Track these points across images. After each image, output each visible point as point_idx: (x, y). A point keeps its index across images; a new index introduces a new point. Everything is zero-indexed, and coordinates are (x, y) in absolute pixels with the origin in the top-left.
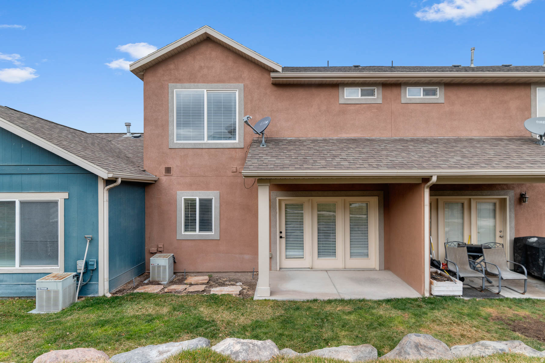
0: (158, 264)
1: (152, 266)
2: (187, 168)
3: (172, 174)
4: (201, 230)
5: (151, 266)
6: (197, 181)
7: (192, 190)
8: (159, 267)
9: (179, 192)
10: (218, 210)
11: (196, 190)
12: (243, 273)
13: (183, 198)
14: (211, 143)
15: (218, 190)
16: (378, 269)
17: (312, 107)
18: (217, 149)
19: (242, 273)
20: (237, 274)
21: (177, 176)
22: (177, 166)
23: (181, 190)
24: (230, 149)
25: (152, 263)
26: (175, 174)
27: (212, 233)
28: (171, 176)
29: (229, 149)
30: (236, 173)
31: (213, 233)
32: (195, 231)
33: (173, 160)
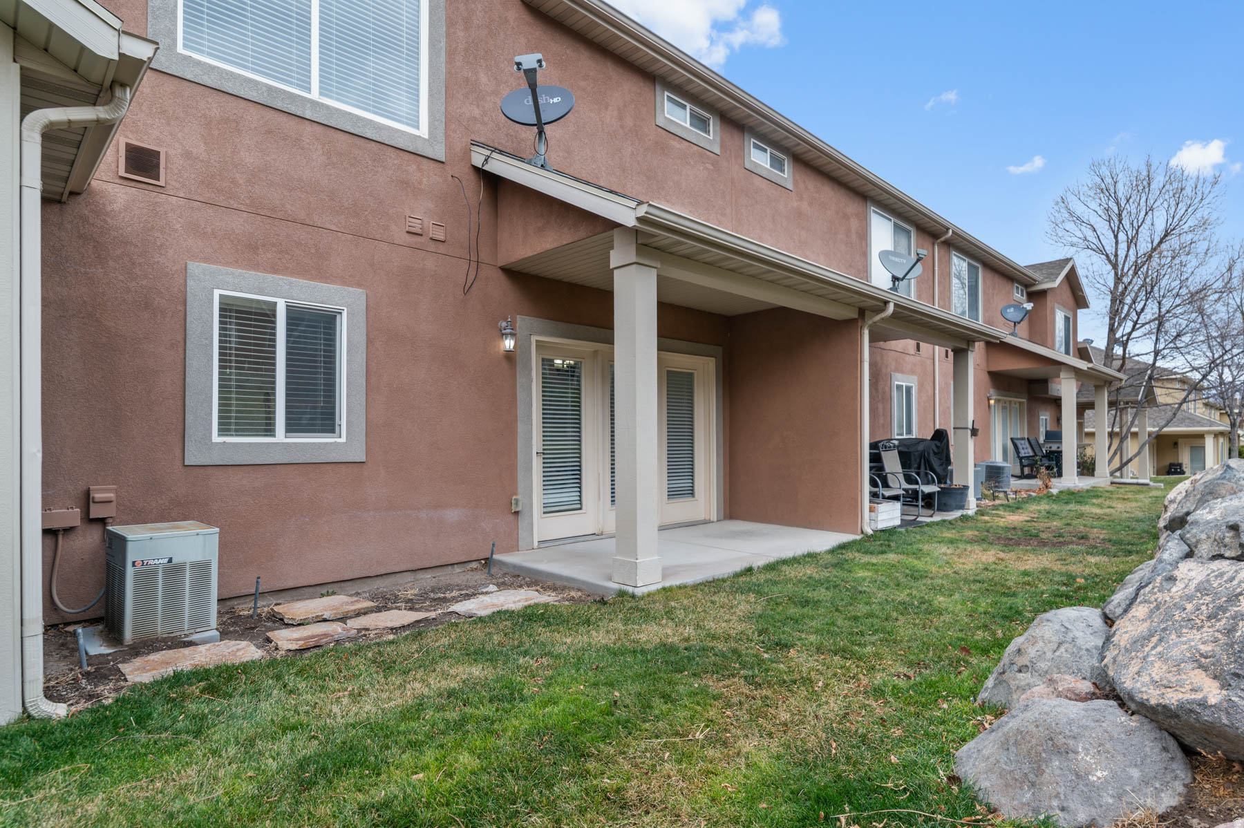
0: (170, 560)
1: (136, 574)
2: (237, 175)
3: (162, 183)
4: (293, 426)
5: (130, 571)
6: (278, 235)
7: (256, 267)
8: (174, 570)
9: (196, 268)
10: (361, 358)
11: (274, 270)
12: (439, 569)
13: (217, 293)
14: (337, 110)
15: (359, 285)
16: (715, 520)
17: (607, 108)
18: (357, 140)
19: (435, 570)
20: (421, 575)
21: (188, 196)
22: (188, 155)
23: (206, 260)
24: (402, 153)
25: (138, 559)
26: (178, 185)
27: (338, 440)
28: (158, 189)
29: (398, 151)
30: (419, 239)
31: (343, 440)
32: (269, 430)
33: (168, 124)
